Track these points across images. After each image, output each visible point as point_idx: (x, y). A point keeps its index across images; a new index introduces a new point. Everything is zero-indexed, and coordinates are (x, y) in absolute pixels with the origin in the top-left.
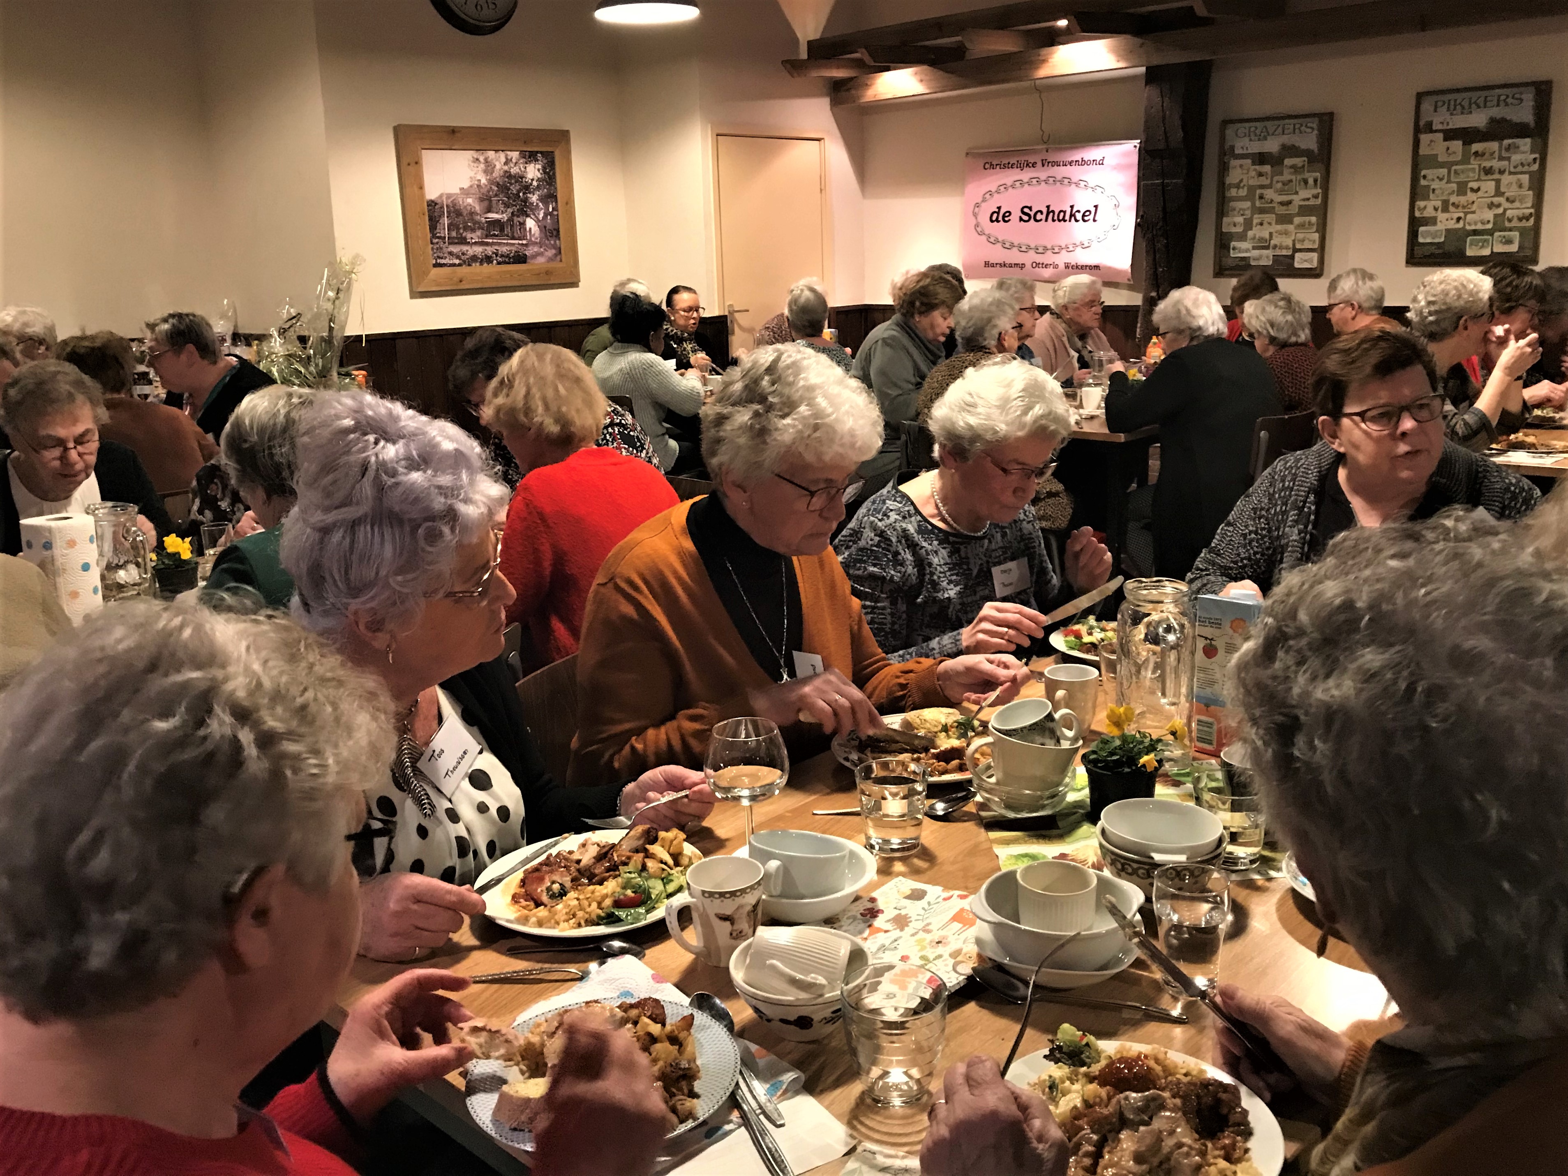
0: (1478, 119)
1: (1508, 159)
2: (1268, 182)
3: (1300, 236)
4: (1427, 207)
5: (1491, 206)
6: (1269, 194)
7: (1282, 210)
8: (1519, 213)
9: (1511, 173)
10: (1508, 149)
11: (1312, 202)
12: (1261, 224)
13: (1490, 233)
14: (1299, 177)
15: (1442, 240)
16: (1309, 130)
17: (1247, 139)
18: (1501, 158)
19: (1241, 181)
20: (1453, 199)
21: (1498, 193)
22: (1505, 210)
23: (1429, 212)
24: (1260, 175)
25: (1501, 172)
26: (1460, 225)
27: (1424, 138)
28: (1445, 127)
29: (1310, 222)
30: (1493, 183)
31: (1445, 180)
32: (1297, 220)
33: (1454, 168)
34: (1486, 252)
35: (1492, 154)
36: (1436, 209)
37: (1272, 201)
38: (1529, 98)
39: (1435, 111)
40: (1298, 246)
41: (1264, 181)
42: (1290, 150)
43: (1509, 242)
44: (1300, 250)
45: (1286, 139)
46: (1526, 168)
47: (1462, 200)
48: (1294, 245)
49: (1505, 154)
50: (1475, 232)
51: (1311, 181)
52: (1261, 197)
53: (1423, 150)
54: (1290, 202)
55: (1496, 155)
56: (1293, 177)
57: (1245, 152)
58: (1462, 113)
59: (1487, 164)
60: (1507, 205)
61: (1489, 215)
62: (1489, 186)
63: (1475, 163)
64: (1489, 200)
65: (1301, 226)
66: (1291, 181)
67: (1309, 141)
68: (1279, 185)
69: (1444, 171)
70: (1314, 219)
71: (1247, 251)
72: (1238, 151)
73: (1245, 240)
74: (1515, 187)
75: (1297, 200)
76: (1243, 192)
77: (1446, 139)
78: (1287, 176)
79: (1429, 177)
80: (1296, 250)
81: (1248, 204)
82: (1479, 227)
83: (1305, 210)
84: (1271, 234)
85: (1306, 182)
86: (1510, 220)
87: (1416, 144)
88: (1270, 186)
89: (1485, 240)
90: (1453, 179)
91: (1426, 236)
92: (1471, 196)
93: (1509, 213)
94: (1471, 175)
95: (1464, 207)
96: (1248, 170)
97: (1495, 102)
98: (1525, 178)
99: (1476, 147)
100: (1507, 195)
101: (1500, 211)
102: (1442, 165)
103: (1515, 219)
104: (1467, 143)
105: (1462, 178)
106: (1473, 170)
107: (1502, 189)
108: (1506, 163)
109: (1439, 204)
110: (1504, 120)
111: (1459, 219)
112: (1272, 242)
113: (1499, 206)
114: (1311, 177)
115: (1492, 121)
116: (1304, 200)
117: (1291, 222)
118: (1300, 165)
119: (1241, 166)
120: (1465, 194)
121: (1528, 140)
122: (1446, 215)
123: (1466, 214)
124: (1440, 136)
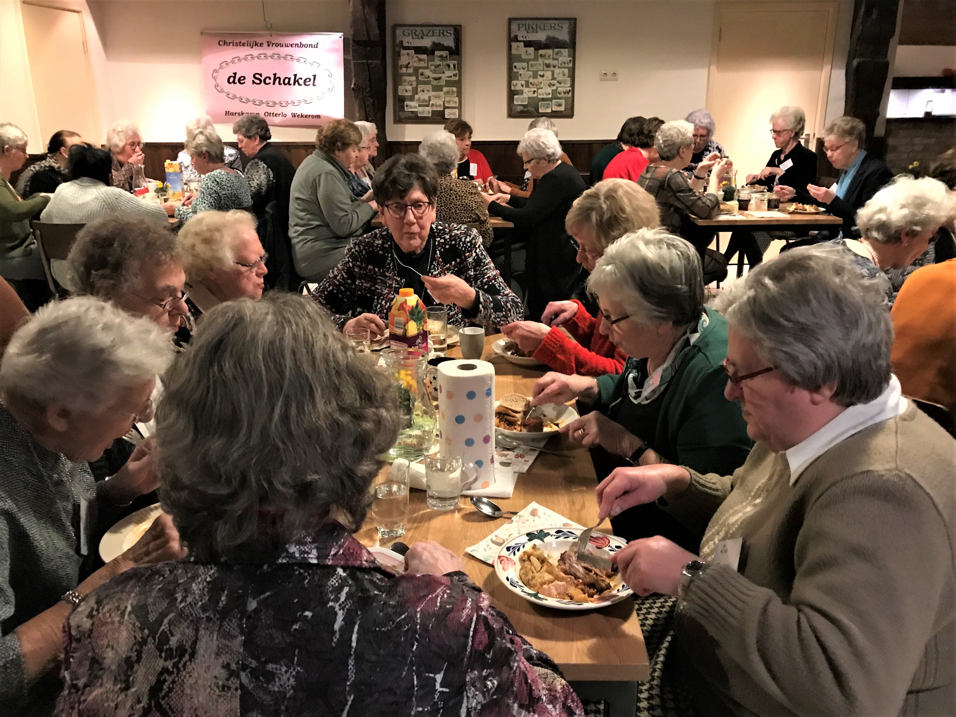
0: (541, 36)
1: (557, 59)
2: (426, 65)
3: (447, 99)
4: (518, 85)
5: (550, 85)
6: (427, 72)
7: (435, 83)
8: (565, 89)
9: (559, 68)
10: (557, 54)
11: (454, 79)
12: (423, 91)
13: (551, 100)
14: (445, 63)
15: (526, 103)
16: (449, 35)
17: (410, 37)
18: (554, 59)
19: (409, 63)
20: (531, 80)
21: (553, 78)
22: (557, 87)
23: (519, 87)
24: (420, 60)
25: (554, 67)
26: (535, 95)
27: (514, 45)
28: (524, 39)
29: (453, 91)
30: (550, 73)
31: (526, 70)
32: (445, 89)
33: (531, 63)
34: (549, 110)
35: (549, 56)
36: (522, 86)
37: (429, 77)
38: (566, 26)
39: (519, 29)
40: (446, 105)
41: (422, 64)
42: (438, 46)
43: (560, 105)
44: (448, 108)
45: (435, 39)
46: (566, 65)
47: (535, 81)
48: (444, 104)
49: (555, 57)
50: (543, 100)
51: (452, 66)
52: (422, 74)
53: (514, 52)
54: (439, 78)
55: (551, 57)
56: (441, 63)
57: (410, 45)
58: (533, 32)
59: (547, 62)
60: (558, 85)
61: (549, 90)
62: (548, 74)
63: (541, 61)
64: (548, 82)
65: (448, 93)
66: (440, 65)
67: (449, 42)
68: (433, 67)
69: (526, 64)
70: (455, 89)
71: (415, 107)
72: (406, 44)
73: (414, 101)
74: (561, 75)
75: (444, 77)
76: (410, 71)
77: (525, 46)
78: (437, 62)
79: (518, 67)
80: (445, 108)
81: (413, 78)
82: (545, 96)
83: (449, 83)
84: (429, 97)
85: (449, 66)
86: (560, 93)
87: (510, 48)
88: (427, 68)
89: (549, 104)
90: (530, 68)
91: (518, 100)
92: (540, 79)
93: (559, 90)
94: (539, 67)
95: (536, 85)
96: (413, 57)
97: (549, 27)
98: (566, 71)
99: (541, 52)
100: (558, 79)
101: (555, 88)
102: (523, 61)
103: (562, 93)
104: (537, 50)
105: (535, 69)
106: (540, 64)
107: (555, 76)
108: (556, 62)
109: (523, 83)
110: (554, 38)
111: (534, 92)
112: (431, 103)
113: (554, 85)
114: (452, 63)
115: (548, 38)
116: (448, 77)
117: (441, 90)
118: (445, 55)
119: (408, 54)
120: (536, 78)
121: (567, 50)
122: (528, 89)
123: (538, 89)
124: (522, 44)
